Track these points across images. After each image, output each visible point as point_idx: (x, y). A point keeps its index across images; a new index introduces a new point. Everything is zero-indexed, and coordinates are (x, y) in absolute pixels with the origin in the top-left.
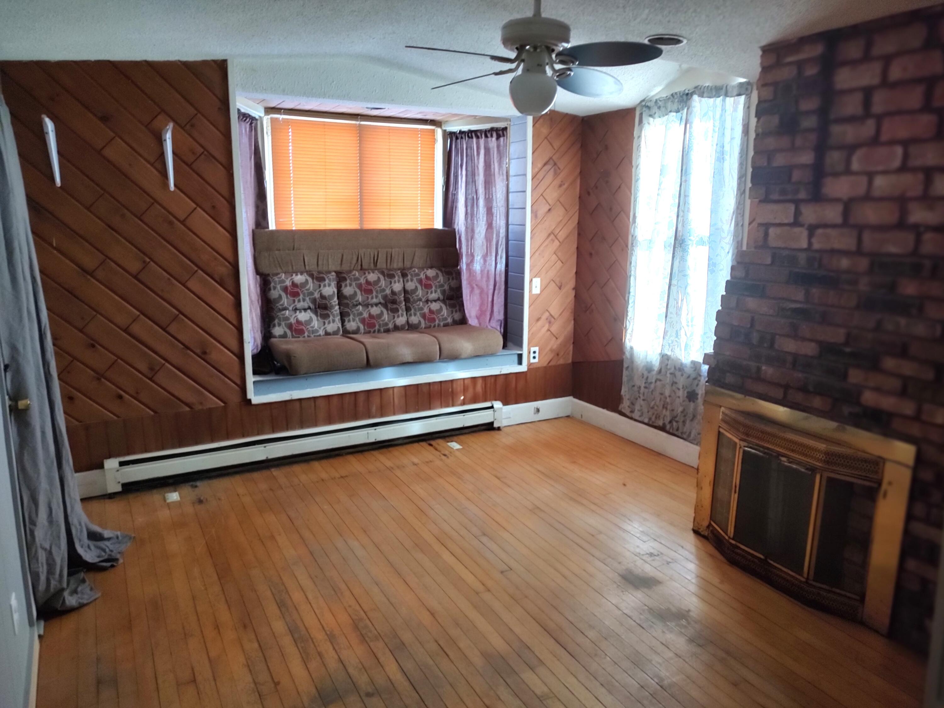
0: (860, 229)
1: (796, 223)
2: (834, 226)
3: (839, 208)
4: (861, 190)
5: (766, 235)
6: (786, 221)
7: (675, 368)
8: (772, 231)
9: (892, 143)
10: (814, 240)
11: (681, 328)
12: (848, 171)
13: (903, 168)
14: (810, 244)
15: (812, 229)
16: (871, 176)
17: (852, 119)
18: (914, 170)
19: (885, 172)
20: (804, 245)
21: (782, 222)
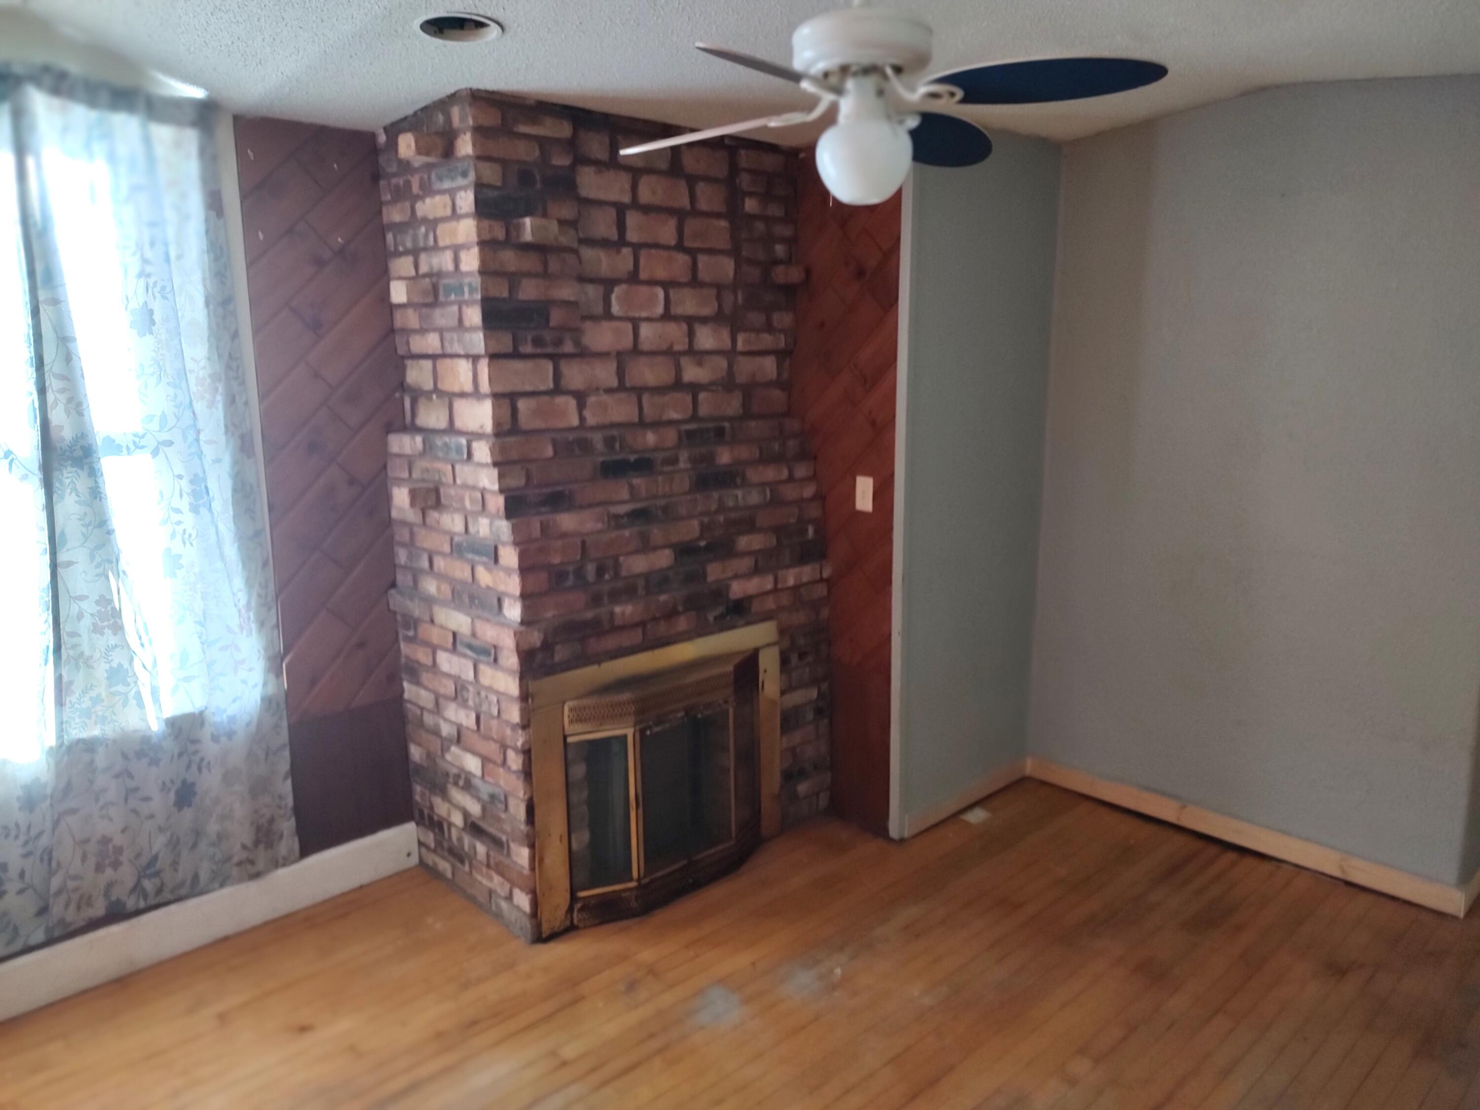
0: (639, 391)
1: (558, 390)
2: (609, 391)
3: (613, 366)
4: (627, 342)
5: (514, 411)
6: (542, 388)
7: (125, 756)
8: (523, 405)
9: (652, 282)
10: (587, 413)
11: (132, 656)
12: (608, 315)
13: (667, 316)
14: (582, 418)
15: (580, 397)
16: (635, 323)
17: (604, 243)
18: (676, 319)
19: (649, 319)
20: (575, 422)
21: (536, 389)
